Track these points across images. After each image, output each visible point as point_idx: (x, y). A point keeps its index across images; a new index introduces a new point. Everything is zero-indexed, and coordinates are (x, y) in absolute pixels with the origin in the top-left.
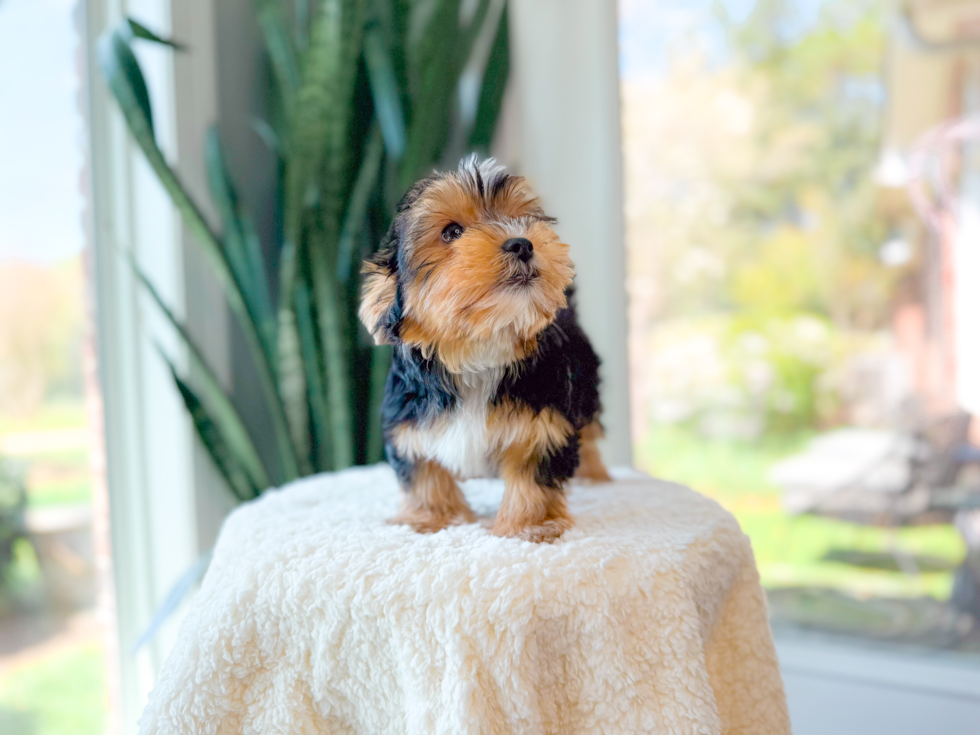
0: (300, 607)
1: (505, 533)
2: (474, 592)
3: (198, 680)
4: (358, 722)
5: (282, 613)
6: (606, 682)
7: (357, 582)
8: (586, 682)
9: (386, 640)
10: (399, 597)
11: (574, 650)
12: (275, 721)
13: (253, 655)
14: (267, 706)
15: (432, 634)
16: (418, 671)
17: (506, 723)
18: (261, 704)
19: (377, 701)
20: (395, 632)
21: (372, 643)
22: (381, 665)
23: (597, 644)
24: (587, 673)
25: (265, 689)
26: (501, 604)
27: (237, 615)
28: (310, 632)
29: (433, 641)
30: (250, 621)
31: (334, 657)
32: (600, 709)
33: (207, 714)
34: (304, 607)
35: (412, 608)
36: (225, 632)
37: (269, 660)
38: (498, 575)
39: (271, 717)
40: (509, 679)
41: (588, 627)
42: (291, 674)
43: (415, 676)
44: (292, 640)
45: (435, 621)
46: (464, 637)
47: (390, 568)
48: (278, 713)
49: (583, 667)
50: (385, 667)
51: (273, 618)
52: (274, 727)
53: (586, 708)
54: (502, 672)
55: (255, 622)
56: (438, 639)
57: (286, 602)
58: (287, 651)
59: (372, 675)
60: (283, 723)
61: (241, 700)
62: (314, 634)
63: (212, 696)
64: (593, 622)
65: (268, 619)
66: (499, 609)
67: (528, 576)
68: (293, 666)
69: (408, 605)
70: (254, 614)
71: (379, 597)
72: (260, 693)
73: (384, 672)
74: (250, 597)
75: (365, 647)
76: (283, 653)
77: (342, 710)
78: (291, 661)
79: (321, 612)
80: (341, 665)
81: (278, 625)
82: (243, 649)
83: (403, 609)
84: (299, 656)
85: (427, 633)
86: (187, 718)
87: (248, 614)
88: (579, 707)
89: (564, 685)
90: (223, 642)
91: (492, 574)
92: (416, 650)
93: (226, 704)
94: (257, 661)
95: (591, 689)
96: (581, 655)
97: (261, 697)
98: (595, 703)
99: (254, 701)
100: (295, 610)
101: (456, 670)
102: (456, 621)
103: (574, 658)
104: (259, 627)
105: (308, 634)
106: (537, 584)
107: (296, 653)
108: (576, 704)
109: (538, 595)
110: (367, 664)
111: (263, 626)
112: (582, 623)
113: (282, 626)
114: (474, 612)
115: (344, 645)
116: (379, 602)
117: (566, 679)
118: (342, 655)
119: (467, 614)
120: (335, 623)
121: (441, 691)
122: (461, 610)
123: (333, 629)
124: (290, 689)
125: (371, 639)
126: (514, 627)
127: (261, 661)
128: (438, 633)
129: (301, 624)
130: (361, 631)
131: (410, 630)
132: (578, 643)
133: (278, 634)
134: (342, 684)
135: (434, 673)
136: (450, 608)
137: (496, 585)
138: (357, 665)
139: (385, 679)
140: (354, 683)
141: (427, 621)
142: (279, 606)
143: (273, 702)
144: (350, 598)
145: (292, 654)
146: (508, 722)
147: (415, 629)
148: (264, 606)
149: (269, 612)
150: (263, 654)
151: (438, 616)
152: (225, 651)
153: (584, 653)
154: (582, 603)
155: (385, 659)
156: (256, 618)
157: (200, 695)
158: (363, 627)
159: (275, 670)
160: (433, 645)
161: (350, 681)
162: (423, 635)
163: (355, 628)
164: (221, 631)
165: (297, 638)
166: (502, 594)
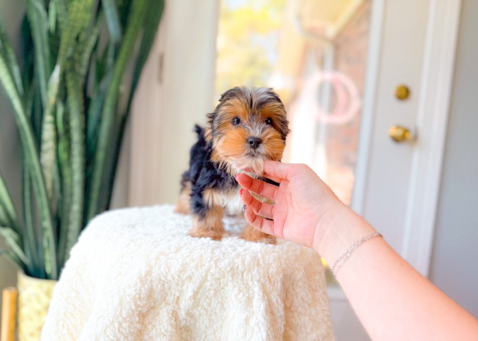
0: (179, 276)
1: (255, 241)
2: (263, 265)
3: (124, 316)
4: (195, 327)
5: (167, 279)
6: (302, 299)
7: (211, 263)
8: (295, 299)
9: (223, 288)
10: (232, 269)
11: (291, 286)
12: (163, 331)
13: (151, 301)
14: (157, 324)
15: (247, 284)
16: (243, 300)
17: (274, 318)
18: (154, 324)
19: (211, 316)
20: (230, 284)
21: (215, 290)
22: (217, 299)
23: (300, 284)
24: (295, 296)
25: (155, 317)
26: (272, 270)
27: (142, 282)
28: (182, 287)
29: (248, 286)
30: (150, 285)
31: (194, 298)
32: (300, 309)
33: (129, 331)
34: (182, 276)
35: (237, 273)
36: (137, 291)
37: (158, 303)
38: (269, 258)
39: (160, 329)
40: (277, 299)
41: (298, 277)
42: (170, 308)
43: (241, 302)
44: (171, 292)
45: (249, 278)
46: (262, 284)
47: (224, 256)
48: (164, 327)
49: (294, 293)
50: (220, 299)
51: (162, 282)
52: (163, 333)
53: (294, 309)
54: (274, 297)
55: (152, 285)
56: (250, 285)
57: (171, 274)
58: (167, 298)
59: (212, 304)
60: (167, 331)
61: (143, 323)
62: (184, 288)
63: (131, 323)
64: (299, 275)
65: (159, 283)
66: (273, 272)
67: (279, 258)
68: (169, 304)
69: (236, 272)
70: (151, 281)
71: (223, 269)
72: (152, 319)
73: (219, 302)
74: (148, 273)
75: (212, 292)
76: (165, 299)
77: (190, 322)
78: (169, 302)
79: (190, 278)
80: (197, 301)
81: (164, 285)
82: (146, 299)
83: (233, 274)
84: (174, 299)
85: (245, 283)
86: (118, 335)
87: (148, 282)
88: (292, 309)
89: (285, 301)
90: (137, 296)
91: (267, 257)
92: (240, 291)
93: (139, 326)
94: (153, 304)
95: (297, 301)
96: (293, 288)
97: (153, 320)
98: (298, 307)
99: (150, 323)
100: (177, 278)
101: (260, 298)
102: (258, 278)
103: (291, 289)
104: (155, 287)
105: (180, 289)
106: (283, 261)
107: (173, 298)
108: (290, 308)
109: (284, 266)
110: (210, 300)
111: (157, 286)
112: (296, 276)
113: (166, 286)
114: (264, 274)
115: (200, 292)
116: (223, 272)
117: (286, 298)
118: (199, 296)
119: (262, 274)
120: (198, 282)
121: (252, 307)
122: (259, 273)
123: (197, 285)
124: (170, 315)
125: (216, 288)
126: (279, 279)
127: (154, 302)
128: (250, 283)
129: (177, 284)
130: (212, 285)
131: (237, 282)
132: (293, 284)
133: (163, 290)
134: (195, 310)
135: (249, 300)
136: (255, 272)
137: (270, 262)
138: (205, 301)
139: (219, 306)
140: (202, 309)
141: (245, 278)
142: (165, 277)
143: (160, 322)
144: (208, 270)
145: (170, 299)
146: (275, 317)
147: (240, 282)
148: (158, 277)
149: (160, 279)
150: (155, 300)
151: (250, 276)
152: (138, 300)
153: (295, 287)
154: (296, 268)
155: (220, 296)
156: (152, 283)
157: (126, 323)
158: (213, 283)
159: (160, 307)
160: (248, 288)
161: (200, 308)
162: (244, 284)
163: (208, 284)
164: (135, 290)
165: (175, 291)
166: (273, 265)
